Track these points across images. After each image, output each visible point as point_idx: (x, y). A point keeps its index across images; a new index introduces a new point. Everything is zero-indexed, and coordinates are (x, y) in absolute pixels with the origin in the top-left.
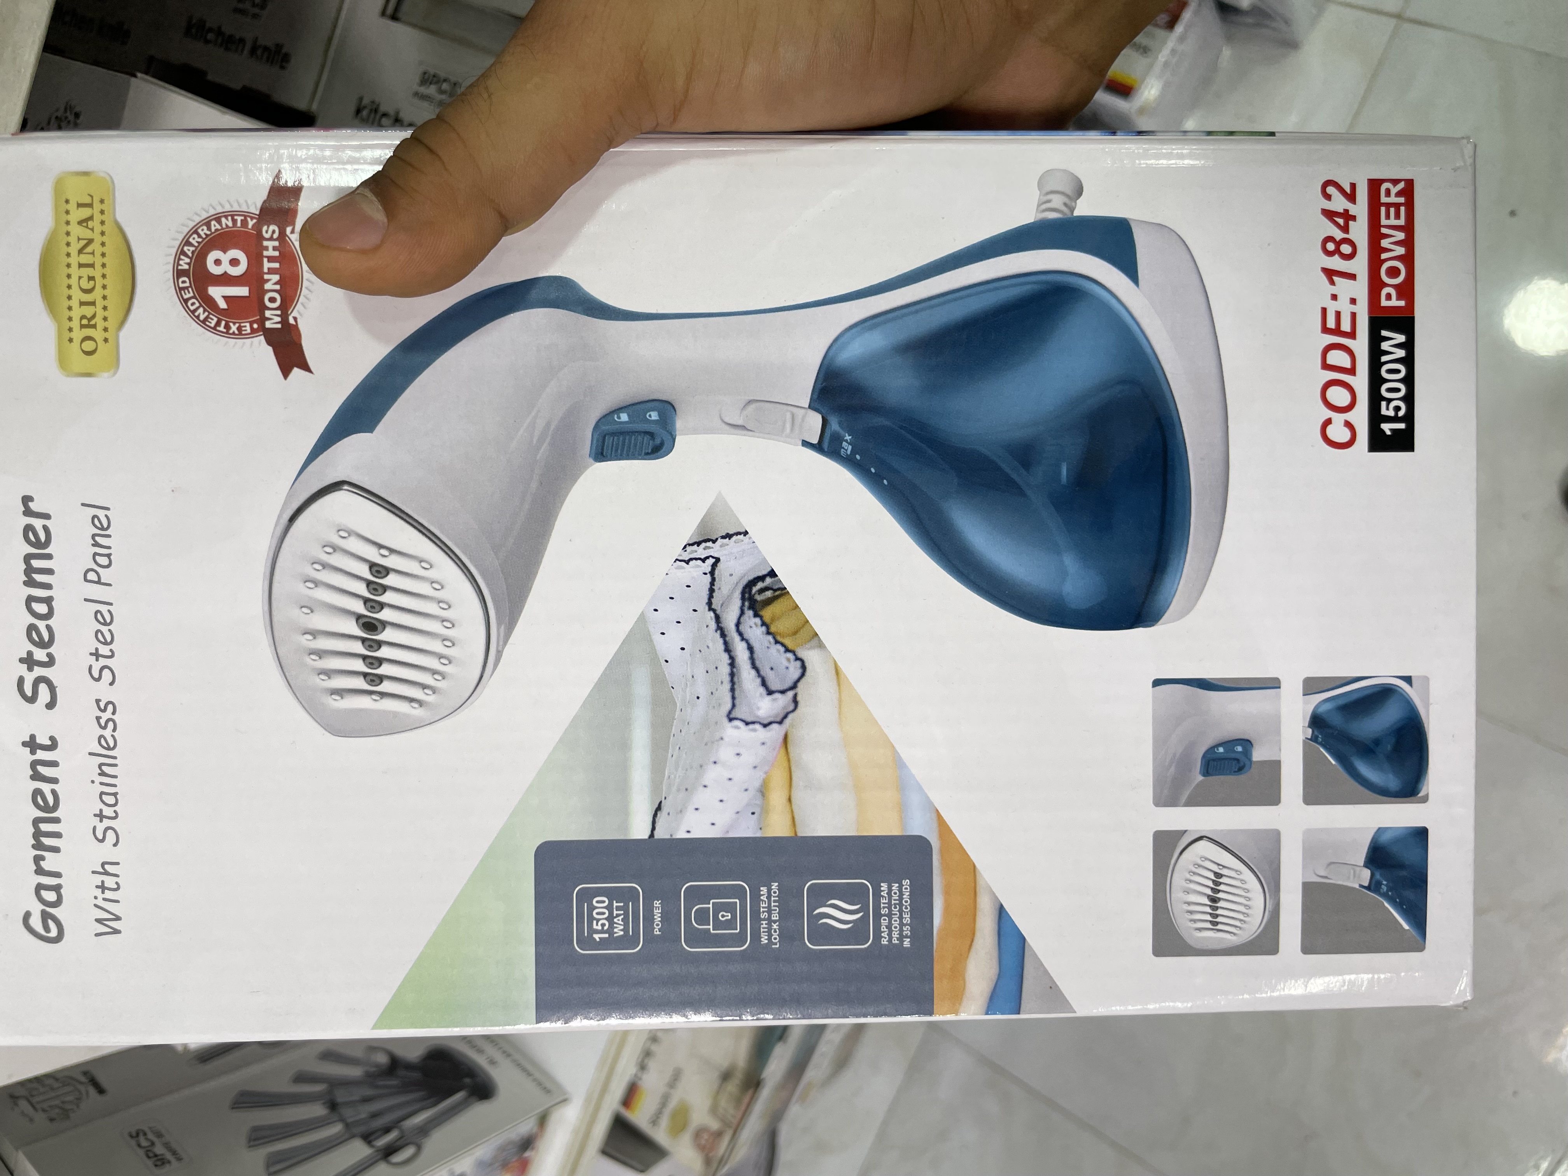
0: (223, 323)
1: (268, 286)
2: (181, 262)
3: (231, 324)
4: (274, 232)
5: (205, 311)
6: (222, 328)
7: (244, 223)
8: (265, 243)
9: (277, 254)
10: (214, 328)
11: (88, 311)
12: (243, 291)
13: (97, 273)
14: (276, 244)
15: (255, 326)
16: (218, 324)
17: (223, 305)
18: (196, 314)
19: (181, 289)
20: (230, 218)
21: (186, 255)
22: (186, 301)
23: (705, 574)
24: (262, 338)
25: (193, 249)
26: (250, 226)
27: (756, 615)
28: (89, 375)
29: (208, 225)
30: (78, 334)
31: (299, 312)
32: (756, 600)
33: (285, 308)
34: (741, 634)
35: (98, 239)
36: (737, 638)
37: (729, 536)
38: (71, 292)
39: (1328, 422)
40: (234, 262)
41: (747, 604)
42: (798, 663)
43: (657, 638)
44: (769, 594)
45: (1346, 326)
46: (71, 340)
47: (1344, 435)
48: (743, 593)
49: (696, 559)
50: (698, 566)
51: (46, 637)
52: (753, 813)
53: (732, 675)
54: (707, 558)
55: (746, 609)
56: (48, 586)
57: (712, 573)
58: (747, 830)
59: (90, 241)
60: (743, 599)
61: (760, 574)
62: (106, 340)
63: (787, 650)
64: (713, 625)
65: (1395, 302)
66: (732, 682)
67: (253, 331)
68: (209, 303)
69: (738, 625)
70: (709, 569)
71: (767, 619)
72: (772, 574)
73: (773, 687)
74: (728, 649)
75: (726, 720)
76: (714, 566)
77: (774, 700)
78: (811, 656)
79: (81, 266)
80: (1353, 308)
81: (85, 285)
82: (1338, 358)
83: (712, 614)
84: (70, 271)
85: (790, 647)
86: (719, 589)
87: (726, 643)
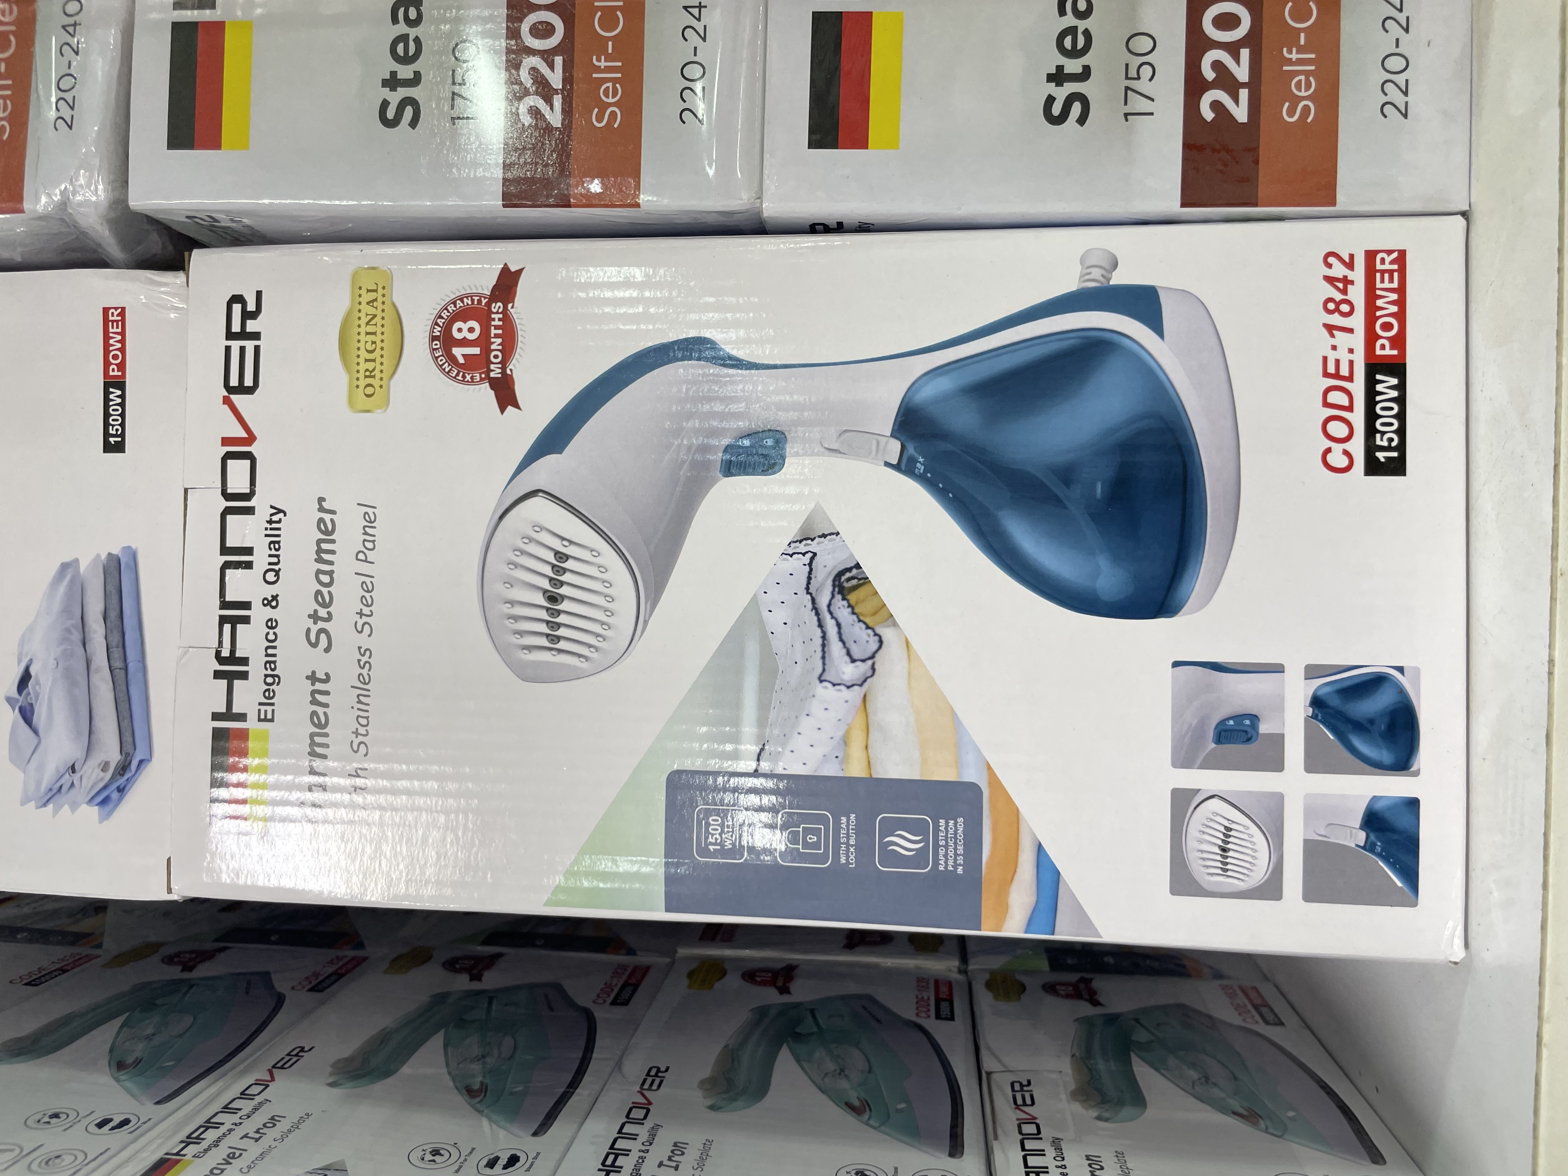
0: (461, 374)
1: (493, 347)
2: (435, 330)
3: (467, 375)
4: (499, 307)
5: (449, 365)
6: (460, 378)
7: (479, 302)
8: (493, 316)
9: (501, 323)
10: (455, 378)
11: (370, 366)
12: (476, 351)
13: (377, 339)
14: (501, 316)
15: (483, 376)
16: (458, 375)
17: (461, 360)
18: (443, 367)
19: (434, 349)
20: (470, 298)
21: (439, 326)
22: (437, 358)
23: (805, 565)
24: (488, 384)
25: (443, 321)
26: (483, 304)
27: (844, 599)
28: (368, 411)
29: (454, 303)
30: (363, 382)
31: (514, 365)
32: (844, 587)
33: (504, 364)
34: (831, 613)
35: (380, 315)
36: (828, 616)
37: (824, 536)
38: (359, 353)
39: (1328, 450)
40: (471, 330)
41: (837, 589)
42: (877, 638)
43: (765, 613)
44: (855, 582)
45: (1344, 371)
46: (357, 387)
47: (1343, 462)
48: (834, 581)
49: (798, 553)
50: (799, 559)
51: (327, 600)
52: (837, 757)
53: (824, 646)
54: (807, 552)
55: (836, 593)
56: (331, 563)
57: (810, 564)
58: (831, 770)
59: (375, 316)
60: (834, 586)
61: (849, 566)
62: (381, 387)
63: (868, 627)
64: (810, 606)
65: (1388, 352)
66: (823, 651)
67: (482, 379)
68: (452, 359)
69: (829, 606)
70: (808, 561)
71: (852, 602)
72: (858, 566)
73: (856, 657)
74: (820, 625)
75: (817, 682)
76: (812, 559)
77: (857, 667)
78: (887, 633)
79: (367, 333)
80: (1351, 357)
81: (370, 348)
82: (1337, 397)
83: (809, 597)
84: (360, 337)
85: (871, 625)
86: (815, 577)
87: (819, 620)
